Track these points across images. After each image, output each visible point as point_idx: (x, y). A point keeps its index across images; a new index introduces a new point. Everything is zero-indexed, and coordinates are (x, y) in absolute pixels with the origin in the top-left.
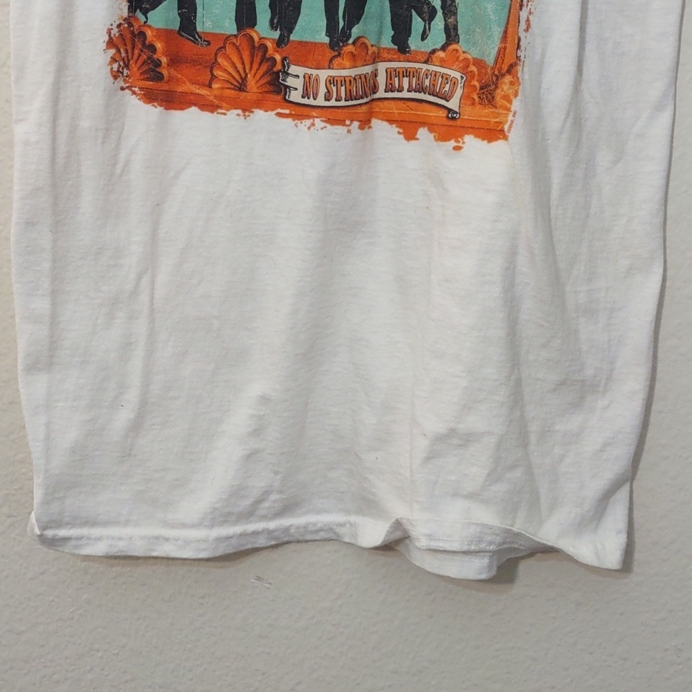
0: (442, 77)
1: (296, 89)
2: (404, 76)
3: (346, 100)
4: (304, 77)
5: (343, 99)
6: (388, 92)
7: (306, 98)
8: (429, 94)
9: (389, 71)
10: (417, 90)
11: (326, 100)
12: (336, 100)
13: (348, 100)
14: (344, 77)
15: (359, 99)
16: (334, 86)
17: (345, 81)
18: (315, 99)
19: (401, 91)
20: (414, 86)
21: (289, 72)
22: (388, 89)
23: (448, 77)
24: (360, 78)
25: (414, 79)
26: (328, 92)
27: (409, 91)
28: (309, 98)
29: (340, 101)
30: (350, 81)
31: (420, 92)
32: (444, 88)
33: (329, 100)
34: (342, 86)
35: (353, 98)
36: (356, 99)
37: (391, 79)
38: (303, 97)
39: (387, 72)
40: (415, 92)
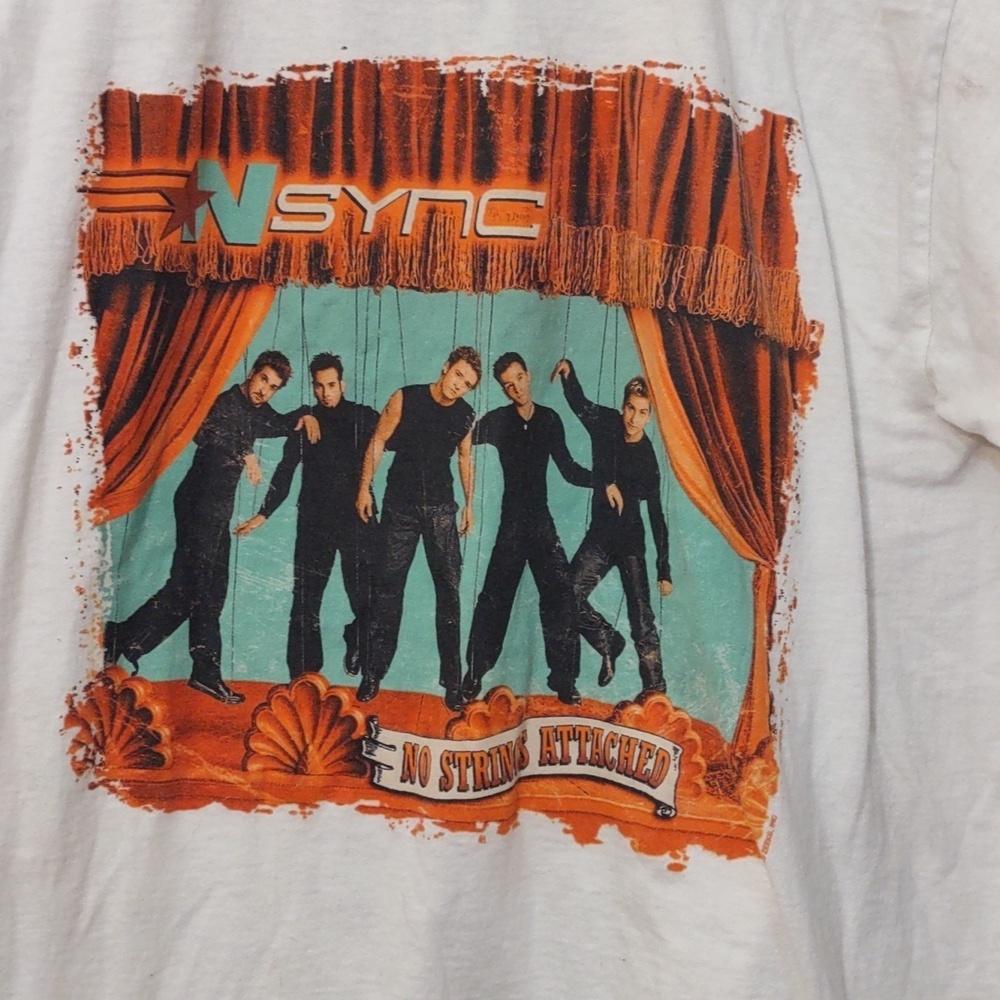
0: (641, 747)
1: (391, 768)
2: (570, 740)
3: (475, 790)
4: (404, 749)
5: (471, 788)
6: (544, 765)
7: (408, 783)
8: (618, 772)
9: (545, 732)
10: (593, 761)
11: (441, 790)
12: (459, 790)
13: (479, 790)
14: (472, 753)
15: (497, 786)
16: (455, 767)
17: (473, 759)
18: (423, 786)
19: (566, 764)
20: (588, 755)
21: (379, 739)
22: (544, 761)
23: (652, 748)
24: (499, 752)
25: (589, 745)
26: (446, 776)
27: (579, 763)
28: (412, 783)
29: (465, 791)
30: (482, 759)
31: (601, 767)
32: (645, 764)
33: (446, 790)
34: (468, 767)
35: (487, 785)
36: (492, 787)
37: (549, 745)
38: (403, 780)
39: (541, 733)
40: (592, 764)
